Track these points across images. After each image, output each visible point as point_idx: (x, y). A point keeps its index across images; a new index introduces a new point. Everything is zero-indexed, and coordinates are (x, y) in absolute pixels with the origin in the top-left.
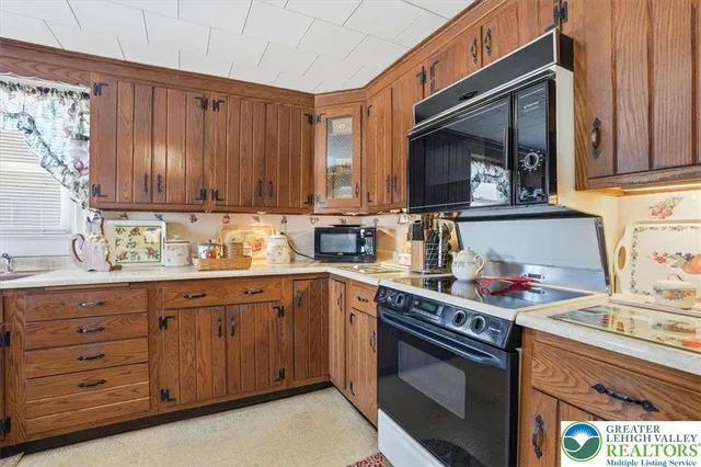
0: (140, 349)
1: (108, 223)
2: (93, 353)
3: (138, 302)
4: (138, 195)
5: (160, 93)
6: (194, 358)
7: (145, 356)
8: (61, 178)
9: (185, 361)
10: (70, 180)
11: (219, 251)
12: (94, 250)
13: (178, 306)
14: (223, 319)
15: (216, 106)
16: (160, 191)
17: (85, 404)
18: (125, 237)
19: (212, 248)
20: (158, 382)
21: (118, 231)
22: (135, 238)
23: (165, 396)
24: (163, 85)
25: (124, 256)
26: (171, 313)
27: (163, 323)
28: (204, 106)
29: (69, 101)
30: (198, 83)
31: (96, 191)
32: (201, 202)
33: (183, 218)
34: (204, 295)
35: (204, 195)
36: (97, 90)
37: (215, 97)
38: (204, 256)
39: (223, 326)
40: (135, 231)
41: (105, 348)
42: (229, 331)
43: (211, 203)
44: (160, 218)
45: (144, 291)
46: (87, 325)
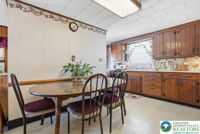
0: (160, 84)
1: (156, 62)
2: (152, 83)
3: (160, 76)
4: (161, 56)
5: (165, 34)
6: (171, 89)
7: (160, 86)
8: (149, 54)
9: (169, 89)
10: (150, 54)
11: (179, 66)
12: (153, 66)
13: (167, 77)
14: (178, 82)
15: (178, 32)
16: (165, 54)
17: (151, 91)
18: (160, 64)
19: (177, 66)
20: (163, 91)
21: (158, 63)
22: (161, 65)
23: (164, 95)
24: (166, 32)
25: (159, 68)
26: (166, 79)
27: (164, 80)
28: (175, 33)
29: (150, 41)
30: (173, 29)
31: (153, 56)
32: (175, 56)
33: (173, 60)
34: (173, 76)
35: (176, 54)
36: (153, 38)
37: (178, 30)
38: (175, 68)
39: (178, 83)
40: (162, 63)
41: (154, 83)
42: (180, 85)
43: (178, 56)
44: (167, 60)
45: (161, 74)
46: (151, 78)
